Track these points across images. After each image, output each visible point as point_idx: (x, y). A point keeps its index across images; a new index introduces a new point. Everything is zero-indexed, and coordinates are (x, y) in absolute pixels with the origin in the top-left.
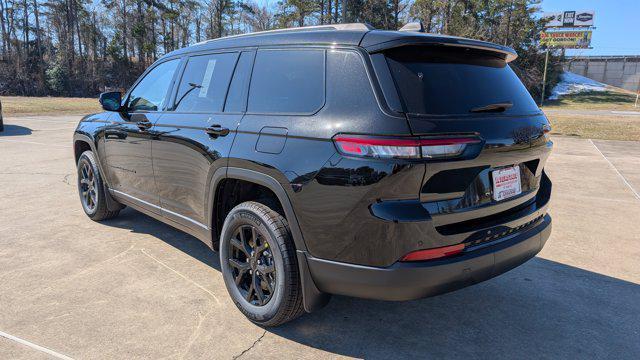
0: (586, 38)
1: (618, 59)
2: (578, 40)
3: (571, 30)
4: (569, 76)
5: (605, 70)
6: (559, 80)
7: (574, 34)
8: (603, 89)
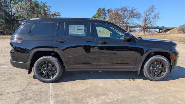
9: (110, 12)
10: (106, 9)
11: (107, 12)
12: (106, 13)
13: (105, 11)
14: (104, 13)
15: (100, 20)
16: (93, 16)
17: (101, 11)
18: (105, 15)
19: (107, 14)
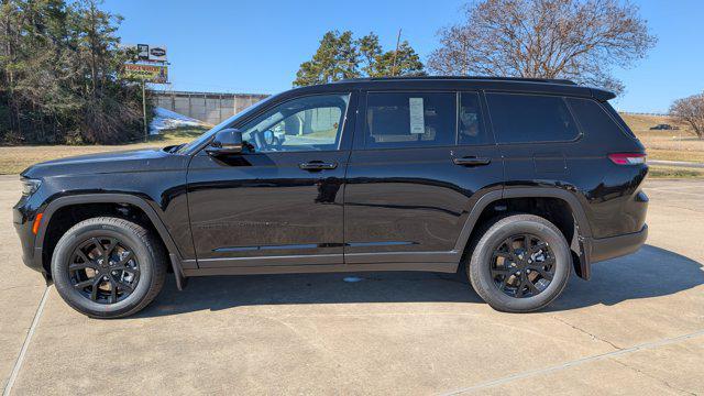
0: (162, 73)
1: (199, 96)
2: (156, 75)
3: (147, 64)
4: (160, 110)
5: (191, 106)
6: (154, 115)
7: (150, 68)
8: (195, 124)
9: (371, 47)
10: (355, 37)
11: (359, 48)
12: (356, 52)
13: (352, 46)
14: (347, 53)
15: (330, 81)
16: (304, 65)
17: (335, 46)
18: (352, 60)
19: (359, 58)
